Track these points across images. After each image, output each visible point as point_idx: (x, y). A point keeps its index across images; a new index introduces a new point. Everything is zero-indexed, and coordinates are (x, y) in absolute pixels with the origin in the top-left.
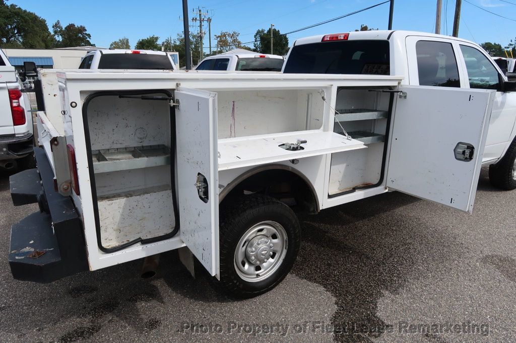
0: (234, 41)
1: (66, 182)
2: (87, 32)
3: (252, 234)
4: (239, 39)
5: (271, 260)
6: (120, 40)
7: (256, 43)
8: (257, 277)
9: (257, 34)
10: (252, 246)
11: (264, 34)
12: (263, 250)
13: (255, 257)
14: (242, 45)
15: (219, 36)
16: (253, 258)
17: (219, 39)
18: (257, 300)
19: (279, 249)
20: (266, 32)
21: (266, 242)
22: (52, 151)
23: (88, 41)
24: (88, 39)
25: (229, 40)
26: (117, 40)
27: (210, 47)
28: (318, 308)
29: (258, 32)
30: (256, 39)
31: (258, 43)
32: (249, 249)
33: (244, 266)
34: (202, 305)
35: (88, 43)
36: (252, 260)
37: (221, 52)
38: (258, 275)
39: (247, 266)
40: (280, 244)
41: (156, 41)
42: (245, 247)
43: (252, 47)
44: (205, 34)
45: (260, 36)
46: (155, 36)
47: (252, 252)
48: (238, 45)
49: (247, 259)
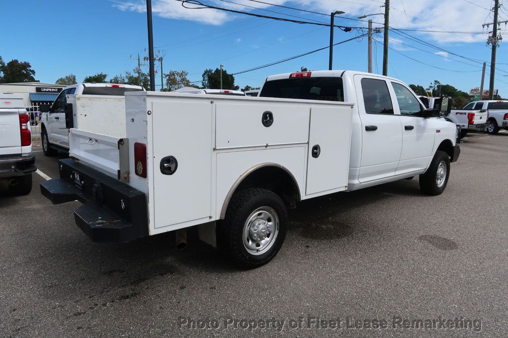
0: (183, 80)
1: (126, 172)
2: (32, 69)
3: (254, 217)
4: (188, 78)
5: (267, 239)
6: (67, 77)
7: (204, 82)
8: (257, 252)
9: (205, 74)
10: (254, 226)
11: (212, 74)
12: (262, 229)
13: (257, 234)
14: (191, 84)
15: (168, 75)
16: (255, 235)
17: (167, 77)
18: (259, 270)
19: (272, 229)
20: (213, 72)
21: (265, 223)
22: (119, 149)
23: (32, 77)
24: (32, 75)
25: (178, 78)
26: (64, 77)
27: (162, 85)
28: (305, 272)
29: (206, 72)
30: (204, 78)
31: (206, 82)
32: (252, 229)
33: (249, 242)
34: (217, 275)
35: (33, 80)
36: (255, 237)
37: (170, 90)
38: (258, 251)
39: (250, 242)
40: (273, 226)
41: (105, 78)
42: (249, 227)
43: (200, 85)
44: (156, 72)
45: (208, 75)
46: (104, 74)
47: (255, 230)
48: (187, 84)
49: (251, 237)
